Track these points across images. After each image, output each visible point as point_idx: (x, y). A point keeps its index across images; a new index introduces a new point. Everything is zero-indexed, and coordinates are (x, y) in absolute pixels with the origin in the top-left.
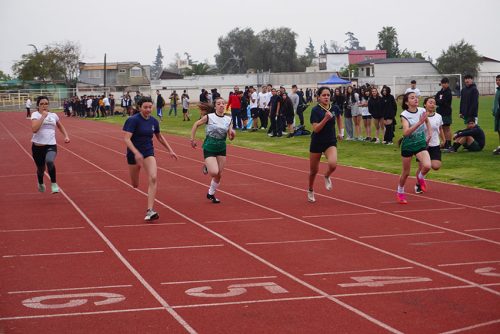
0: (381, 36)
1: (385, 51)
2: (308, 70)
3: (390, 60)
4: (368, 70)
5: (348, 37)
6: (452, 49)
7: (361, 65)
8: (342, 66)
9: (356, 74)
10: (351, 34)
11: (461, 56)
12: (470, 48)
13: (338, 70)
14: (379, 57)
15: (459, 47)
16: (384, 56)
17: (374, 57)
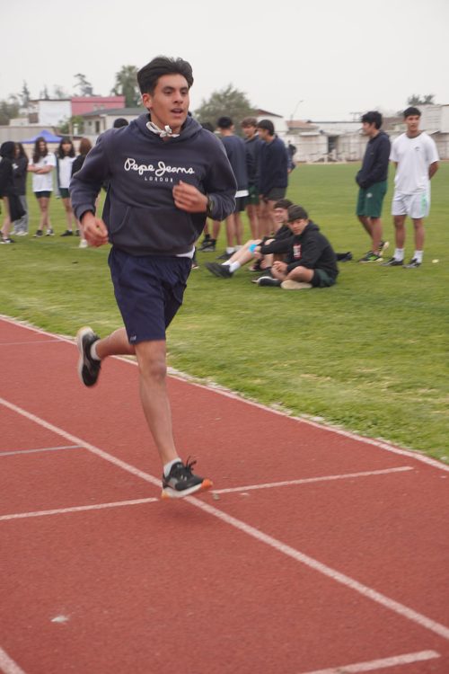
0: (120, 77)
1: (123, 99)
2: (13, 122)
3: (129, 110)
4: (98, 124)
5: (78, 80)
6: (216, 97)
7: (88, 117)
8: (61, 118)
9: (81, 130)
10: (81, 76)
11: (228, 106)
12: (241, 96)
13: (55, 123)
14: (114, 106)
15: (225, 94)
16: (122, 106)
17: (107, 106)
